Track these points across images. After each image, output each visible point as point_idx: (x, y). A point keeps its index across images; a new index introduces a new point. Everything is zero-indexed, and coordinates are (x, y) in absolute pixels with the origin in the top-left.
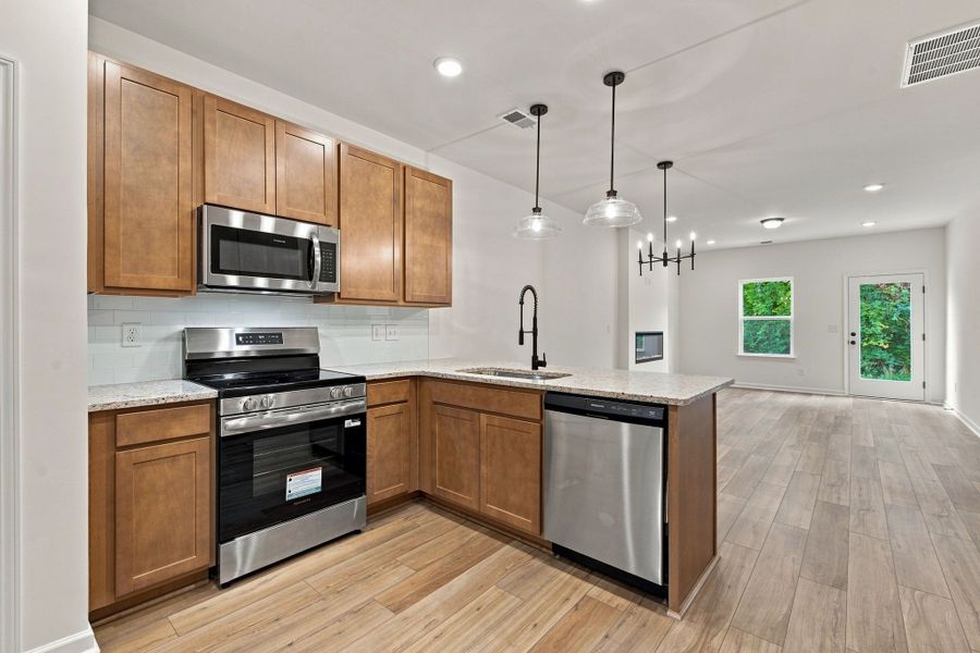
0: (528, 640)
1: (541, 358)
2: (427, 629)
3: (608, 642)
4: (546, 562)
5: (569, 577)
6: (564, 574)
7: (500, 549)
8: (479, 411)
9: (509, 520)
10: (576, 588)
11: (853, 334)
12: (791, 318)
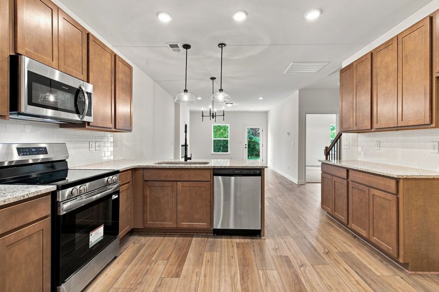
0: (235, 262)
1: (189, 156)
2: (198, 276)
3: (256, 252)
4: (213, 238)
5: (226, 239)
6: (223, 240)
7: (192, 240)
8: (177, 181)
9: (194, 226)
10: (232, 242)
11: (246, 145)
12: (229, 139)
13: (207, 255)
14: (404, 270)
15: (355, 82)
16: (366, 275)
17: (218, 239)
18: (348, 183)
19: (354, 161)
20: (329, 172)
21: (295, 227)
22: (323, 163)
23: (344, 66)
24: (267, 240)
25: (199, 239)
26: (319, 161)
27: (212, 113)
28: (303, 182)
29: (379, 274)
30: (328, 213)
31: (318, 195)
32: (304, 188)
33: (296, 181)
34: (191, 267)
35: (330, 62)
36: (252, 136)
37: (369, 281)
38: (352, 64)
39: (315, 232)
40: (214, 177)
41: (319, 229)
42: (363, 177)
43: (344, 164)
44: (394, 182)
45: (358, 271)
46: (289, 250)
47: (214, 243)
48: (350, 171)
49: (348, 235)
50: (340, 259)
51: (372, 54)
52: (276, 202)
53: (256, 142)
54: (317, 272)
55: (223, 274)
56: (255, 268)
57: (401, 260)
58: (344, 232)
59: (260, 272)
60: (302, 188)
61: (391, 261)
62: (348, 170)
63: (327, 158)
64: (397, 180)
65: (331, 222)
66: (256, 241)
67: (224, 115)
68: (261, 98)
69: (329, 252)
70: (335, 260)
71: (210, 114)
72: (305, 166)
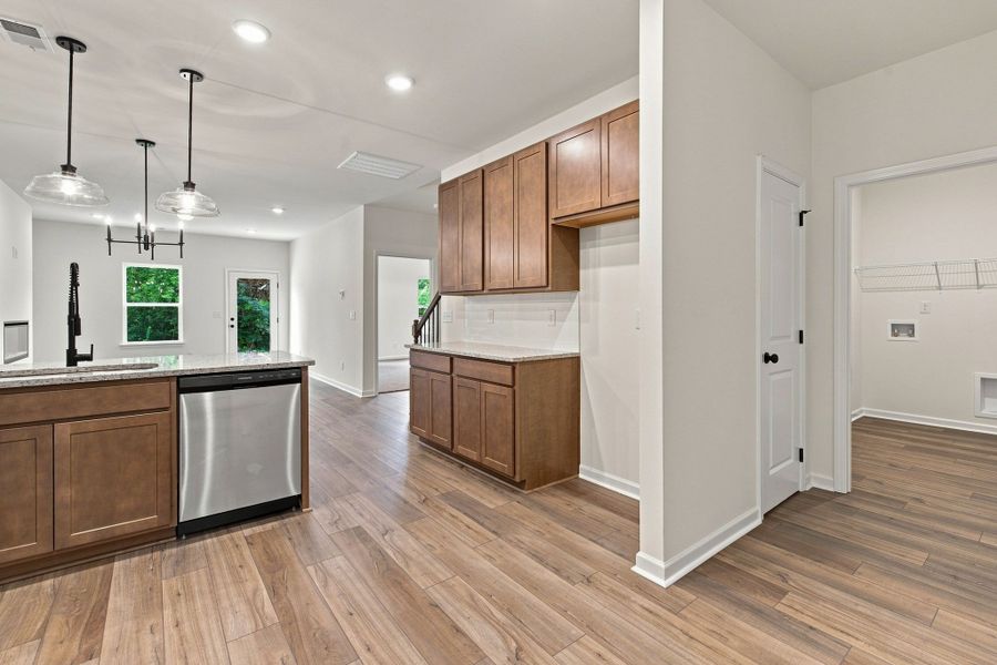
0: (250, 572)
1: (83, 352)
2: (157, 632)
3: (294, 539)
4: (178, 545)
5: (215, 539)
6: (209, 541)
7: (112, 569)
8: (53, 422)
9: (118, 533)
10: (232, 539)
11: (232, 319)
12: (179, 305)
13: (169, 585)
15: (461, 210)
16: (478, 513)
17: (191, 546)
18: (452, 379)
19: (459, 343)
20: (423, 364)
21: (367, 476)
22: (412, 350)
23: (443, 181)
24: (315, 513)
25: (136, 559)
26: (406, 346)
27: (143, 235)
28: (372, 391)
29: (492, 507)
30: (422, 439)
31: (402, 412)
32: (376, 404)
33: (358, 393)
34: (130, 625)
35: (422, 167)
36: (244, 298)
37: (482, 520)
38: (456, 180)
39: (402, 474)
40: (182, 396)
41: (408, 469)
43: (444, 348)
44: (509, 368)
45: (467, 511)
46: (361, 515)
47: (184, 555)
48: (455, 359)
49: (453, 466)
50: (443, 504)
51: (483, 171)
52: (323, 437)
53: (256, 313)
54: (411, 533)
55: (225, 603)
56: (298, 566)
57: (517, 479)
58: (447, 464)
59: (311, 569)
60: (371, 404)
62: (452, 358)
63: (416, 342)
64: (513, 365)
65: (427, 454)
66: (291, 520)
67: (181, 244)
68: (278, 211)
69: (426, 499)
70: (437, 507)
71: (139, 237)
72: (377, 361)
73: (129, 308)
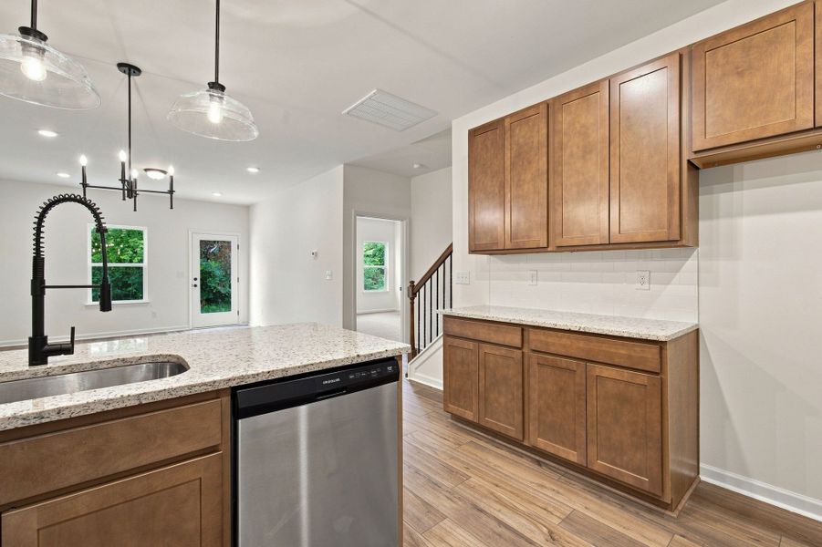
11: (195, 279)
12: (144, 265)
14: (664, 514)
18: (524, 355)
20: (468, 334)
40: (241, 421)
42: (569, 343)
44: (655, 349)
51: (548, 105)
57: (668, 499)
61: (636, 502)
64: (661, 344)
67: (172, 192)
68: (253, 170)
69: (549, 530)
71: (123, 181)
73: (94, 268)
